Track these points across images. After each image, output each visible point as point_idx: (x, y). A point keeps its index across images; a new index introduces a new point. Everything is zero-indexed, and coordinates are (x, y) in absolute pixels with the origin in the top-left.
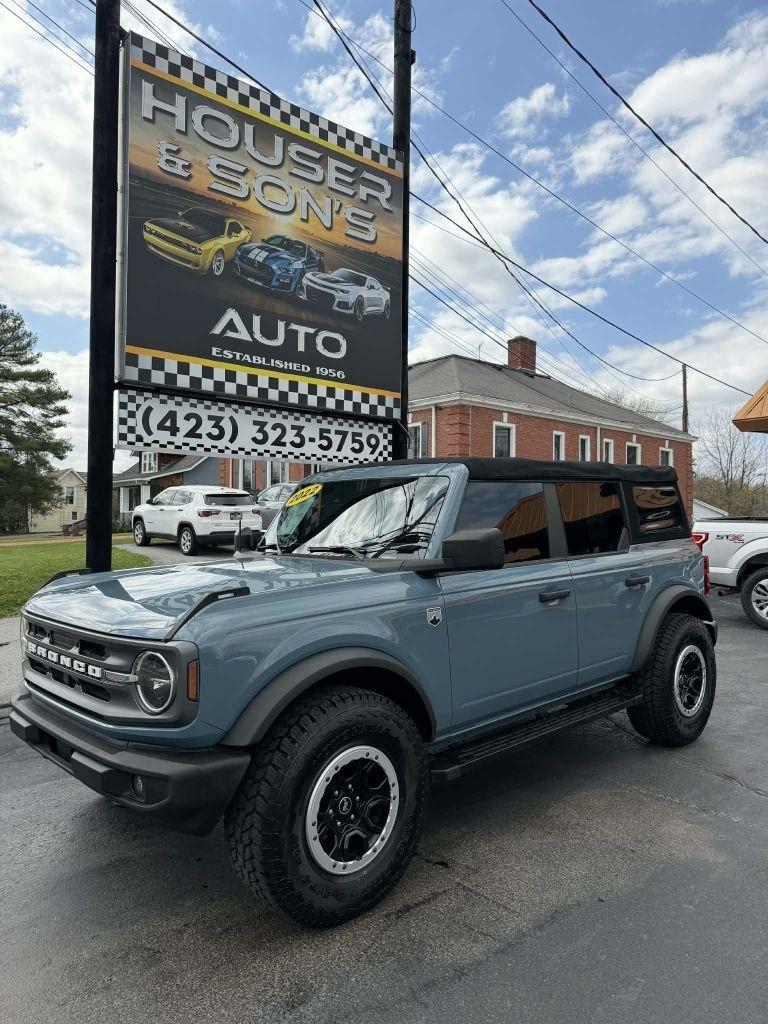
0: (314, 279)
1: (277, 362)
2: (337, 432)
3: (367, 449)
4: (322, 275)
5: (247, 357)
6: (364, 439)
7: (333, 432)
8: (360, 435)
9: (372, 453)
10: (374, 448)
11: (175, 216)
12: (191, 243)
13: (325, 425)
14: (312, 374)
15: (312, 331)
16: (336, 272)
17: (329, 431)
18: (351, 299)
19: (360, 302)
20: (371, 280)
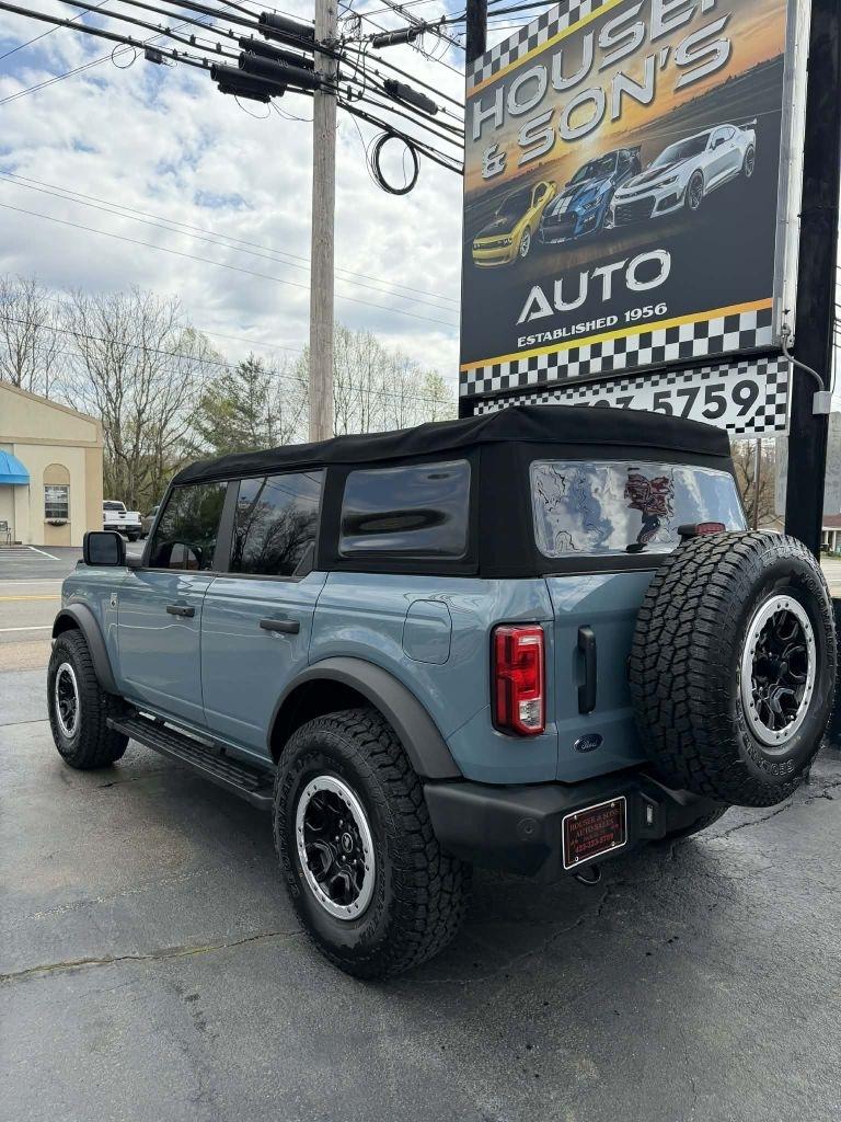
0: (627, 191)
1: (578, 327)
2: (681, 393)
3: (733, 408)
4: (639, 178)
5: (548, 336)
6: (727, 394)
7: (674, 394)
8: (721, 387)
9: (742, 413)
10: (747, 404)
11: (493, 218)
12: (503, 237)
13: (663, 386)
14: (622, 325)
15: (619, 265)
16: (657, 161)
17: (667, 395)
18: (681, 185)
19: (697, 180)
20: (715, 132)
